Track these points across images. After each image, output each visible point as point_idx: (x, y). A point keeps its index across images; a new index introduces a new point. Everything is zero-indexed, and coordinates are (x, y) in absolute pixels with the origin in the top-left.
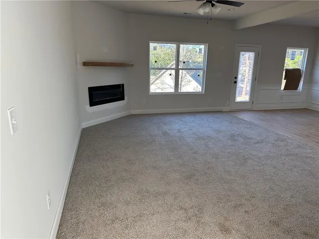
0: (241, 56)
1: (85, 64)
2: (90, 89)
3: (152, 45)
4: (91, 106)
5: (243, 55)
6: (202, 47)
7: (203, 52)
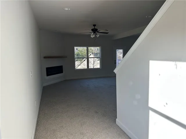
0: (117, 51)
1: (45, 57)
2: (47, 68)
3: (75, 48)
4: (47, 76)
5: (118, 51)
6: (99, 48)
7: (99, 50)
